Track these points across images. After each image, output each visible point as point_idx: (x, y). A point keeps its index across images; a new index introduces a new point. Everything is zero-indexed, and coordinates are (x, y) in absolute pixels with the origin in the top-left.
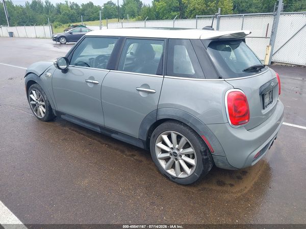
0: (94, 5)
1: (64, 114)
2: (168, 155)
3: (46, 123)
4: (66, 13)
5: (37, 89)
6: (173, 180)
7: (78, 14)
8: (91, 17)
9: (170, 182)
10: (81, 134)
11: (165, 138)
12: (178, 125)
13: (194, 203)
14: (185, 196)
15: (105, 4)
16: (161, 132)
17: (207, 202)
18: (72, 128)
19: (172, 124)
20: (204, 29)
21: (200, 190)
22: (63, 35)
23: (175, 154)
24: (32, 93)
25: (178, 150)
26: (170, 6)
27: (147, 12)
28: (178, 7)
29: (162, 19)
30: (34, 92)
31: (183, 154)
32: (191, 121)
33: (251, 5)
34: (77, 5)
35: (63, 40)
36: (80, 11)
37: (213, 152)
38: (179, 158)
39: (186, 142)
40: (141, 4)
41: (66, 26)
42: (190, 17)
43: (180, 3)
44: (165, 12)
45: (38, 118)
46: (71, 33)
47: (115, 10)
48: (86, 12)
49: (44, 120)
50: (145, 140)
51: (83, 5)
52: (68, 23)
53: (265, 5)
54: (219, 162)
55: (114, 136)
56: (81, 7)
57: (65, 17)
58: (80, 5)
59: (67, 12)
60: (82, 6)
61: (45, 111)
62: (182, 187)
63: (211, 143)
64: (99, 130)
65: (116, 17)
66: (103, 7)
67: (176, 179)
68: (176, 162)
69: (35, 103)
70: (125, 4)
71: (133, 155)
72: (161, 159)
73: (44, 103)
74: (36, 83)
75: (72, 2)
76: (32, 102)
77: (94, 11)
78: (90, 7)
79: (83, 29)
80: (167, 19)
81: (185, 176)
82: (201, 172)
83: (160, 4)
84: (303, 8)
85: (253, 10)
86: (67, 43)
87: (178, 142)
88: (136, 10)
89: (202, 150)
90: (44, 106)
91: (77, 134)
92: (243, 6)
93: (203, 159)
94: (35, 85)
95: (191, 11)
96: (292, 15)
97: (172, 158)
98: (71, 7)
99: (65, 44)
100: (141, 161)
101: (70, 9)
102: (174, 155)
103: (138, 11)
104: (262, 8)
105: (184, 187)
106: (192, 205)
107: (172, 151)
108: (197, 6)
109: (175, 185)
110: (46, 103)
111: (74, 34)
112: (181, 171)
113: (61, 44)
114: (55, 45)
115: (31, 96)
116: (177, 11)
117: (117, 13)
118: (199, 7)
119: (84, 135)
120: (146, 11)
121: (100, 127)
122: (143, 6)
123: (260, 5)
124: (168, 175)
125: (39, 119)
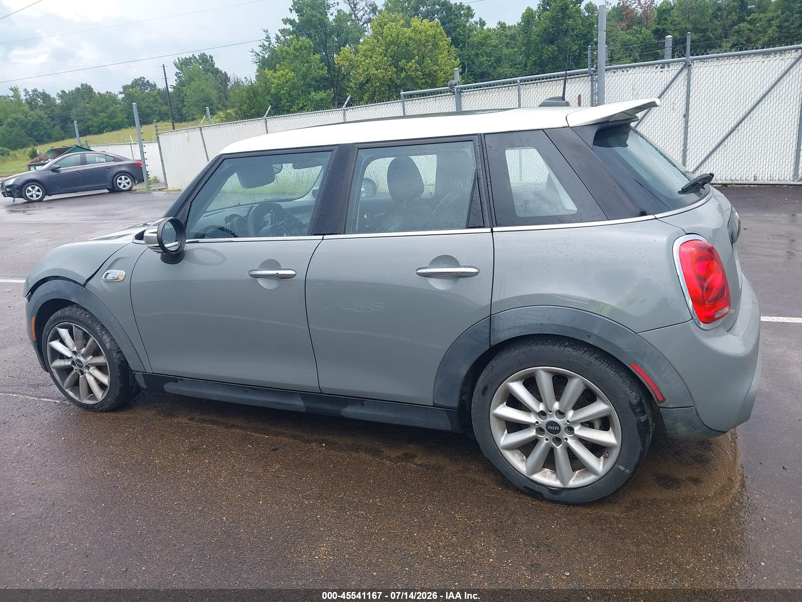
0: (96, 90)
1: (174, 379)
2: (532, 433)
3: (112, 415)
4: (16, 119)
5: (77, 321)
6: (556, 497)
7: (52, 118)
8: (90, 123)
9: (548, 506)
10: (233, 426)
11: (519, 389)
12: (556, 348)
13: (638, 545)
14: (602, 530)
15: (125, 88)
16: (507, 374)
17: (665, 534)
18: (198, 417)
19: (537, 348)
20: (543, 105)
21: (628, 509)
22: (33, 177)
23: (553, 428)
24: (57, 337)
25: (561, 414)
26: (304, 77)
27: (249, 98)
28: (326, 79)
29: (288, 112)
30: (64, 332)
31: (575, 422)
32: (596, 332)
33: (499, 60)
34: (45, 96)
35: (34, 192)
36: (58, 111)
37: (664, 400)
38: (567, 436)
39: (581, 389)
40: (225, 78)
41: (23, 155)
42: (361, 99)
43: (329, 67)
44: (294, 93)
45: (81, 405)
46: (54, 170)
47: (156, 101)
48: (74, 112)
49: (106, 406)
50: (455, 404)
51: (63, 95)
52: (24, 146)
53: (533, 58)
54: (678, 424)
55: (350, 411)
56: (58, 101)
57: (16, 130)
58: (53, 95)
59: (21, 116)
60: (60, 97)
61: (105, 380)
62: (583, 511)
63: (656, 378)
64: (299, 404)
65: (163, 117)
66: (121, 96)
67: (564, 494)
68: (559, 448)
69: (68, 363)
70: (181, 84)
71: (409, 457)
72: (511, 448)
73: (101, 360)
74: (72, 304)
75: (30, 90)
76: (59, 363)
77: (98, 109)
78: (83, 98)
79: (88, 155)
80: (301, 109)
81: (589, 479)
82: (636, 459)
83: (279, 74)
84: (616, 57)
85: (507, 70)
86: (47, 198)
87: (558, 394)
88: (214, 94)
89: (635, 402)
90: (101, 368)
91: (222, 430)
92: (481, 64)
93: (639, 423)
94: (67, 311)
95: (361, 86)
96: (630, 71)
97: (545, 442)
98: (31, 103)
99: (40, 201)
100: (439, 468)
101: (26, 108)
102: (550, 431)
103: (220, 98)
104: (526, 66)
105: (588, 511)
106: (633, 548)
107: (542, 422)
108: (373, 71)
109: (563, 509)
110: (109, 357)
111: (64, 170)
112: (574, 470)
113: (30, 202)
114: (12, 208)
115: (56, 345)
116: (325, 88)
117: (165, 108)
118: (380, 73)
119: (240, 427)
120: (245, 94)
121: (305, 395)
122: (230, 85)
123: (520, 58)
124: (537, 488)
125: (87, 408)
